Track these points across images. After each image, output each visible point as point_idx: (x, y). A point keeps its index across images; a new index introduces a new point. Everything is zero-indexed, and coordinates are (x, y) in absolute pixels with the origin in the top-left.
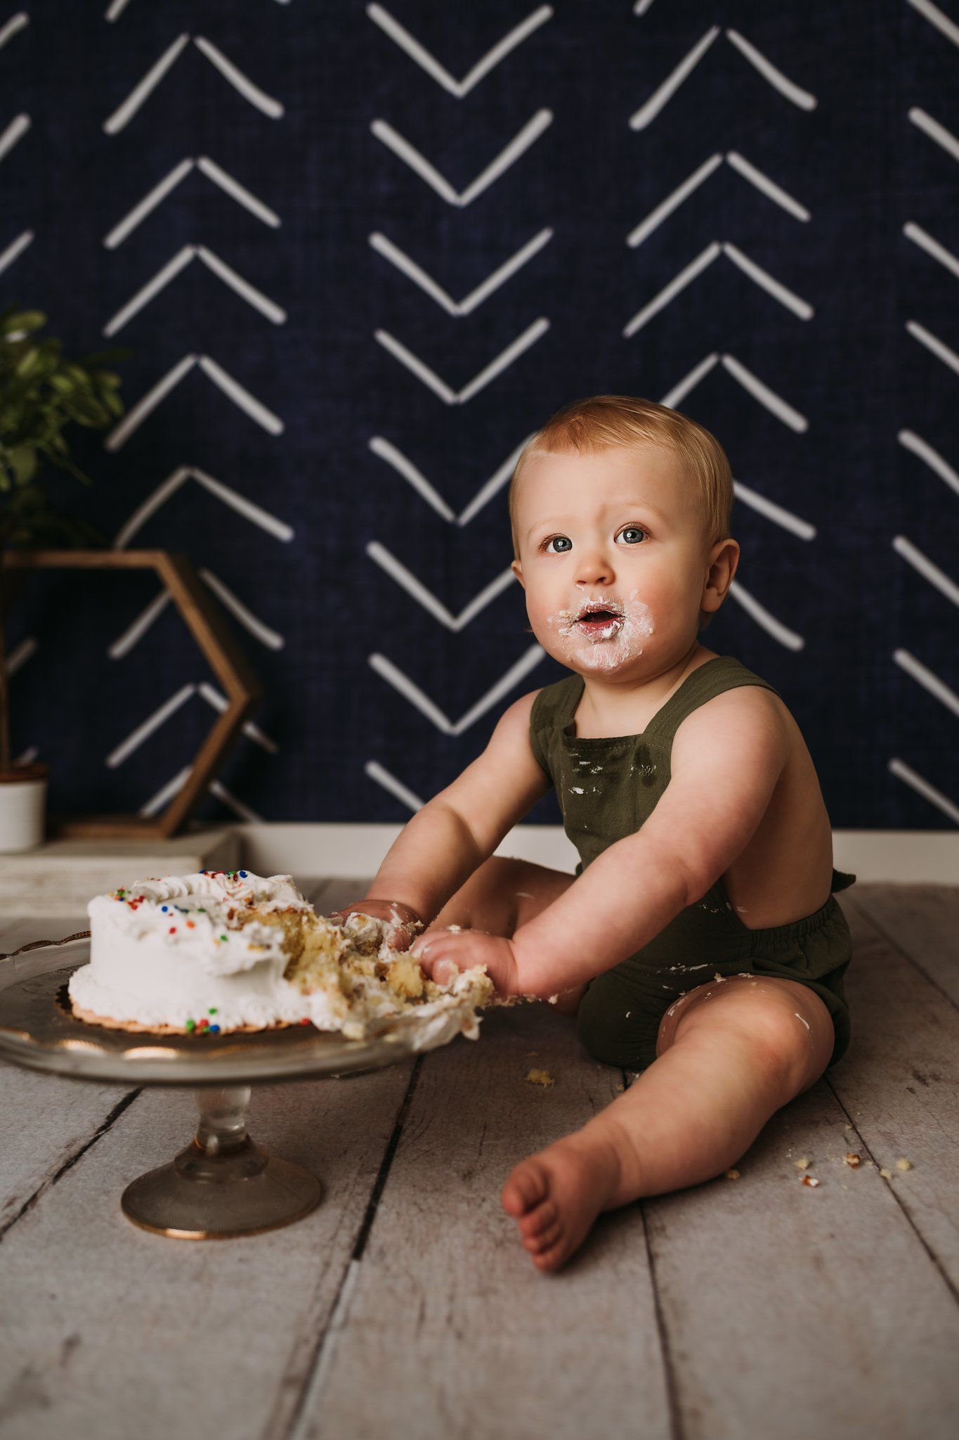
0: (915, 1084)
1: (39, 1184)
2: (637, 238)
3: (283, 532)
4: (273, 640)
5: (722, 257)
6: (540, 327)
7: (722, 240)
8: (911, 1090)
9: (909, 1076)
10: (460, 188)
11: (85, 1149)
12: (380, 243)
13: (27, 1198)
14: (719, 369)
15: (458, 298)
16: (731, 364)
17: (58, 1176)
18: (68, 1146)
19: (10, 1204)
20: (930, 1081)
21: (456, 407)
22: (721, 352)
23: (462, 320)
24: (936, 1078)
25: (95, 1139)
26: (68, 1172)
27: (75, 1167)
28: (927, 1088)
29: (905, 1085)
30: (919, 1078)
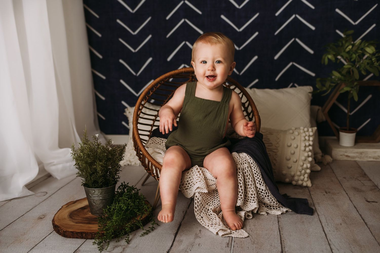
0: (325, 194)
1: (186, 209)
2: (277, 14)
5: (296, 17)
6: (257, 34)
7: (295, 14)
8: (324, 195)
9: (325, 192)
10: (239, 5)
11: (190, 204)
12: (223, 17)
13: (185, 211)
14: (295, 42)
15: (239, 28)
16: (298, 40)
17: (188, 208)
18: (188, 203)
19: (183, 212)
20: (328, 193)
21: (239, 51)
22: (295, 38)
23: (240, 32)
24: (329, 192)
25: (191, 202)
26: (189, 207)
27: (190, 207)
28: (327, 195)
29: (323, 194)
30: (326, 192)
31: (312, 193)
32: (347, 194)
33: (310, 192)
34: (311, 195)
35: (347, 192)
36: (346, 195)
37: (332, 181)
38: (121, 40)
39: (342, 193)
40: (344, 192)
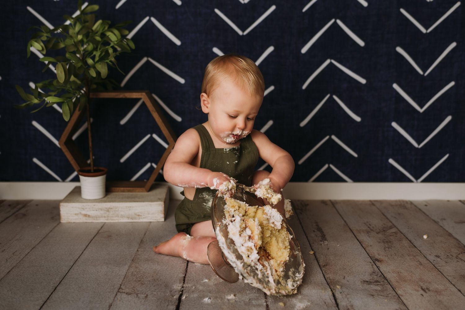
0: (422, 292)
3: (182, 81)
4: (179, 119)
8: (422, 295)
9: (420, 289)
20: (427, 291)
28: (428, 294)
30: (423, 290)
31: (399, 292)
32: (460, 291)
33: (395, 290)
34: (401, 297)
35: (458, 288)
36: (459, 293)
37: (421, 264)
38: (29, 9)
39: (450, 290)
40: (452, 286)
